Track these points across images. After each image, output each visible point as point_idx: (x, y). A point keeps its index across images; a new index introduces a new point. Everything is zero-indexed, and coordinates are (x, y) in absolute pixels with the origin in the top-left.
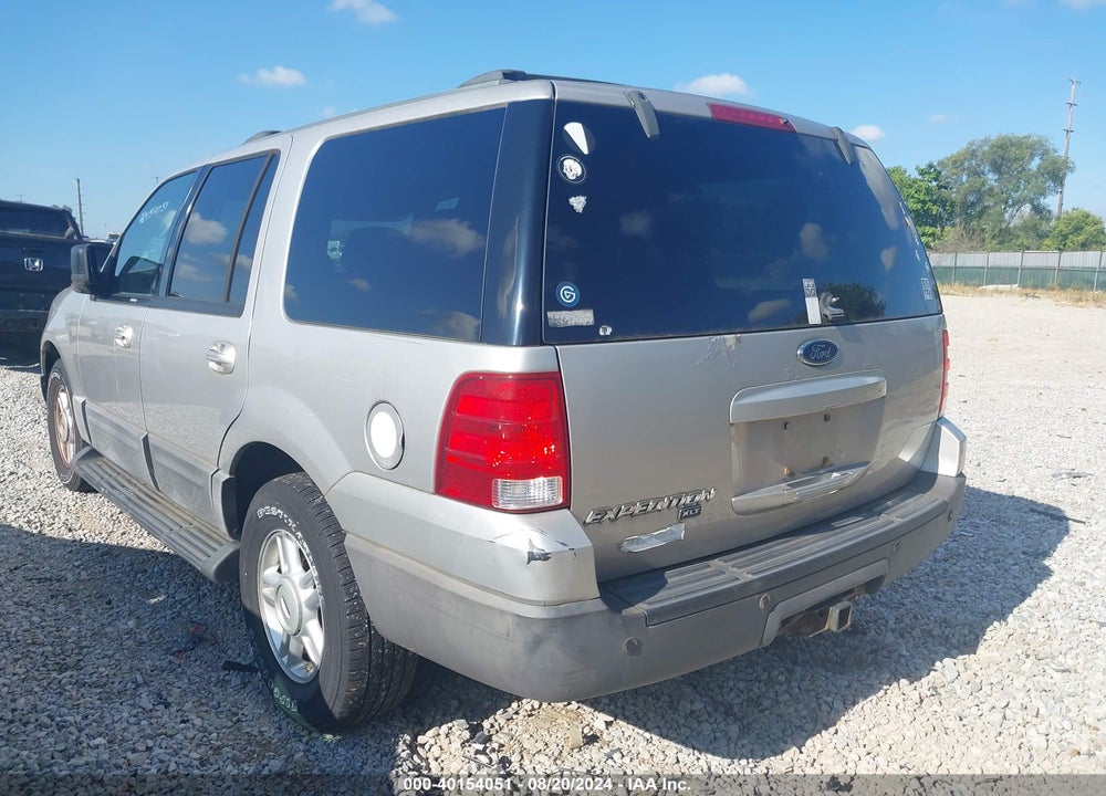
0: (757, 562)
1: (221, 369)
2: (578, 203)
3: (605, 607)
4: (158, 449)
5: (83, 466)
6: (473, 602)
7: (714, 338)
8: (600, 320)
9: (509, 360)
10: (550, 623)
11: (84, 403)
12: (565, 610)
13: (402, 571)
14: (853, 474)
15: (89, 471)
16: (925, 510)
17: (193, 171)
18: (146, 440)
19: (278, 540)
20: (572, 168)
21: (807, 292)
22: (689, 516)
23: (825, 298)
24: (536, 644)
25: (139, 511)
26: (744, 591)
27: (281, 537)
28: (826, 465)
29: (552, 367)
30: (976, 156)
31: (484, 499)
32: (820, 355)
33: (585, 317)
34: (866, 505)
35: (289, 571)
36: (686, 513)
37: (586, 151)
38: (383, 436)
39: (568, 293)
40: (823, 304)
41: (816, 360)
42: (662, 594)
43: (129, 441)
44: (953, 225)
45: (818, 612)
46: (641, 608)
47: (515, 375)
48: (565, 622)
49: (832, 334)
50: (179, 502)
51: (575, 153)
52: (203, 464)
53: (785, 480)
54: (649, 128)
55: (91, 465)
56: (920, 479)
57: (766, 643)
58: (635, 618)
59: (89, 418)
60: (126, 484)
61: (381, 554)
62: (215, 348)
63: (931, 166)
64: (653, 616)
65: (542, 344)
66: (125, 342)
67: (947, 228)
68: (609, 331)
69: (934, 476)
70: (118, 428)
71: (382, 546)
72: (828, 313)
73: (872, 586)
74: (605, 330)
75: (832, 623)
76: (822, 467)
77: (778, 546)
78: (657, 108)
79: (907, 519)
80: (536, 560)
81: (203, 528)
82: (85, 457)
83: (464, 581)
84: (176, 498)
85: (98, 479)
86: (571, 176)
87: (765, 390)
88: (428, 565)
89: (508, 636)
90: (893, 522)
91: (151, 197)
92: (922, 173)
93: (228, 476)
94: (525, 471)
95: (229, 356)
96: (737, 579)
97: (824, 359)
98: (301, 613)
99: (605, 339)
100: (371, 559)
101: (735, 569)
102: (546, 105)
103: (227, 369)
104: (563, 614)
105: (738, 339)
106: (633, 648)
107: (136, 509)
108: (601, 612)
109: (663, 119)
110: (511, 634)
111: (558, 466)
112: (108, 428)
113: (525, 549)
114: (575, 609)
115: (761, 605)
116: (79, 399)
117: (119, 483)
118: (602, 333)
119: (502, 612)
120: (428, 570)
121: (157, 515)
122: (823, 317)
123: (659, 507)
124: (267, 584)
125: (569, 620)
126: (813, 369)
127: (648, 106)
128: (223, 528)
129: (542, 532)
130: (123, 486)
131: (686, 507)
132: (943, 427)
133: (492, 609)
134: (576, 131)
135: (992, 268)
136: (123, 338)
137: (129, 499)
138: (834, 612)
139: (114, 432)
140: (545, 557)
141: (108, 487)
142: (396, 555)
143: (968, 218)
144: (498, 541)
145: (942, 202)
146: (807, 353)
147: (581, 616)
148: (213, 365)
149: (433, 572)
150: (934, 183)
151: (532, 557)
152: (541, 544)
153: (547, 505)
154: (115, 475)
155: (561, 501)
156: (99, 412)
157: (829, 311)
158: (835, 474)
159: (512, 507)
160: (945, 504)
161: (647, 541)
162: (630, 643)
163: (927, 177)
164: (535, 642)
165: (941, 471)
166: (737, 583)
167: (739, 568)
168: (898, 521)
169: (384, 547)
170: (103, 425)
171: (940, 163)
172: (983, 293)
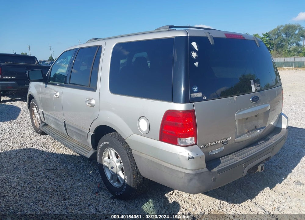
0: (241, 155)
1: (91, 105)
2: (196, 64)
3: (208, 170)
4: (69, 125)
5: (43, 128)
6: (172, 169)
7: (231, 98)
8: (203, 95)
9: (180, 107)
10: (195, 175)
11: (43, 112)
12: (198, 171)
13: (150, 160)
14: (262, 130)
15: (45, 129)
16: (280, 138)
17: (73, 49)
18: (64, 122)
19: (109, 150)
20: (194, 55)
21: (252, 83)
22: (225, 144)
23: (256, 85)
24: (191, 180)
25: (63, 141)
26: (239, 164)
27: (110, 150)
28: (256, 129)
29: (192, 109)
30: (279, 30)
31: (175, 143)
32: (255, 100)
33: (199, 95)
34: (264, 138)
35: (113, 158)
36: (224, 144)
37: (197, 50)
38: (143, 125)
39: (195, 89)
40: (256, 86)
41: (255, 101)
42: (220, 165)
43: (59, 122)
44: (273, 50)
45: (256, 167)
46: (215, 170)
47: (182, 111)
48: (198, 174)
49: (258, 94)
50: (76, 139)
51: (195, 50)
52: (84, 130)
53: (247, 133)
54: (212, 42)
55: (45, 128)
56: (276, 129)
57: (244, 176)
58: (215, 172)
59: (45, 115)
60: (57, 133)
61: (143, 155)
62: (88, 100)
63: (267, 33)
64: (219, 171)
65: (190, 102)
66: (57, 96)
67: (272, 51)
68: (206, 98)
69: (281, 128)
70: (55, 119)
71: (143, 153)
72: (257, 89)
73: (267, 159)
74: (205, 98)
75: (259, 170)
76: (255, 129)
77: (245, 150)
78: (213, 36)
79: (276, 141)
80: (191, 159)
81: (82, 146)
82: (43, 126)
83: (169, 163)
84: (75, 138)
85: (49, 132)
86: (194, 57)
87: (243, 110)
88: (158, 159)
89: (183, 178)
90: (272, 142)
91: (60, 56)
92: (264, 35)
93: (93, 133)
94: (186, 136)
95: (93, 102)
96: (237, 160)
97: (256, 101)
98: (117, 169)
99: (205, 100)
100: (140, 157)
101: (236, 157)
102: (186, 37)
103: (93, 106)
104: (198, 172)
105: (236, 97)
106: (214, 180)
107: (62, 140)
108: (206, 172)
109: (215, 39)
110: (184, 177)
111: (194, 134)
112: (51, 119)
113: (188, 156)
114: (200, 171)
115: (243, 166)
116: (41, 110)
117: (55, 133)
118: (204, 99)
119: (181, 172)
120: (158, 160)
121: (68, 142)
122: (256, 90)
123: (218, 143)
124: (105, 162)
125: (200, 174)
126: (254, 104)
127: (211, 36)
128: (91, 146)
129: (191, 152)
130: (56, 134)
131: (224, 142)
132: (283, 116)
133: (178, 171)
134: (194, 44)
135: (286, 62)
136: (57, 95)
137: (59, 138)
138: (260, 167)
139: (54, 120)
140: (193, 158)
141: (52, 134)
142: (147, 156)
143: (278, 48)
144: (180, 154)
145: (270, 44)
146: (252, 100)
147: (202, 172)
148: (87, 104)
149: (160, 161)
150: (267, 38)
151: (189, 158)
152: (191, 155)
153: (191, 144)
154: (53, 131)
155: (195, 143)
156: (49, 114)
157: (257, 88)
158: (258, 131)
159: (182, 145)
160: (284, 136)
161: (215, 152)
162: (214, 179)
163: (266, 36)
164: (190, 180)
165: (283, 127)
166: (238, 161)
167: (237, 157)
168: (274, 142)
169: (144, 154)
170: (50, 118)
171: (269, 33)
172: (284, 69)
